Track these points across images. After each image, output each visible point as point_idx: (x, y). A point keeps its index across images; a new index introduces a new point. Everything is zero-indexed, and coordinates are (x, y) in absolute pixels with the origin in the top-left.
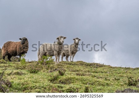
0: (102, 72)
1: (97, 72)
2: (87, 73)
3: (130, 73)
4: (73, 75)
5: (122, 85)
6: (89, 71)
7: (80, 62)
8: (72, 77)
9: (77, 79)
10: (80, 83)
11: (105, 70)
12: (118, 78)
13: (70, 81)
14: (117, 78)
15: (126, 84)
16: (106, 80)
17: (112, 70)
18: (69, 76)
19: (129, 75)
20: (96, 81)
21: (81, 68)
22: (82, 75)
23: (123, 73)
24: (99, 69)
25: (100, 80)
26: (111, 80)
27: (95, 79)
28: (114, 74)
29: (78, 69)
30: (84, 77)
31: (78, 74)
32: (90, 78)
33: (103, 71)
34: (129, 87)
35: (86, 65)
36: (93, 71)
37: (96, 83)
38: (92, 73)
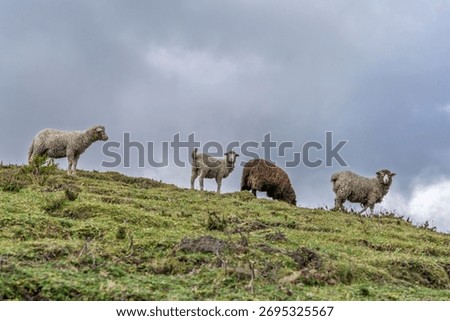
0: (157, 199)
1: (146, 198)
2: (126, 199)
3: (214, 203)
4: (95, 201)
5: (195, 228)
6: (129, 195)
7: (112, 173)
8: (92, 204)
9: (103, 210)
10: (110, 217)
11: (163, 195)
12: (189, 212)
13: (88, 213)
14: (186, 213)
15: (203, 225)
16: (164, 215)
17: (178, 194)
18: (88, 203)
19: (212, 207)
20: (142, 217)
21: (114, 186)
22: (114, 202)
23: (199, 203)
24: (151, 192)
25: (151, 214)
26: (174, 215)
27: (141, 211)
28: (182, 204)
29: (108, 189)
30: (119, 206)
31: (105, 200)
32: (130, 209)
33: (159, 196)
34: (209, 233)
35: (124, 181)
36: (139, 194)
37: (143, 221)
38: (137, 200)
